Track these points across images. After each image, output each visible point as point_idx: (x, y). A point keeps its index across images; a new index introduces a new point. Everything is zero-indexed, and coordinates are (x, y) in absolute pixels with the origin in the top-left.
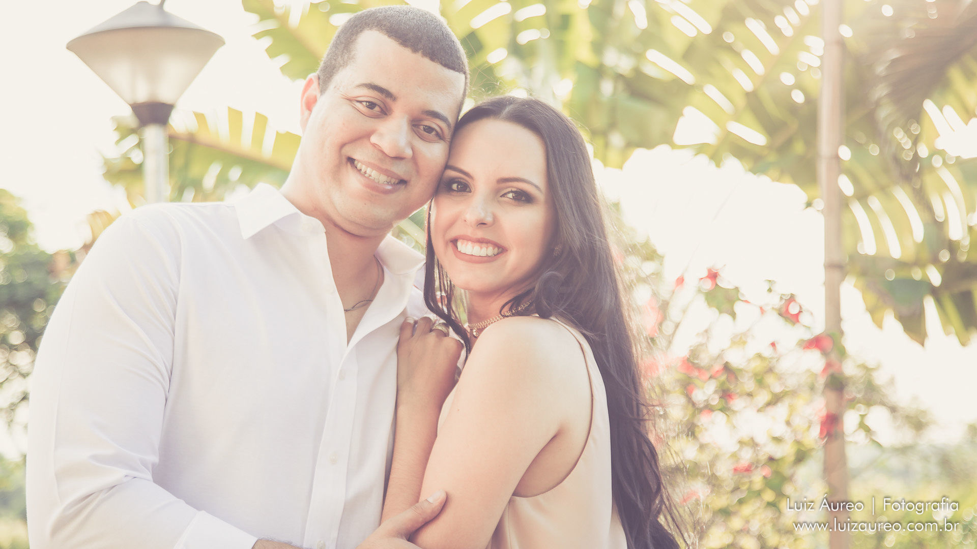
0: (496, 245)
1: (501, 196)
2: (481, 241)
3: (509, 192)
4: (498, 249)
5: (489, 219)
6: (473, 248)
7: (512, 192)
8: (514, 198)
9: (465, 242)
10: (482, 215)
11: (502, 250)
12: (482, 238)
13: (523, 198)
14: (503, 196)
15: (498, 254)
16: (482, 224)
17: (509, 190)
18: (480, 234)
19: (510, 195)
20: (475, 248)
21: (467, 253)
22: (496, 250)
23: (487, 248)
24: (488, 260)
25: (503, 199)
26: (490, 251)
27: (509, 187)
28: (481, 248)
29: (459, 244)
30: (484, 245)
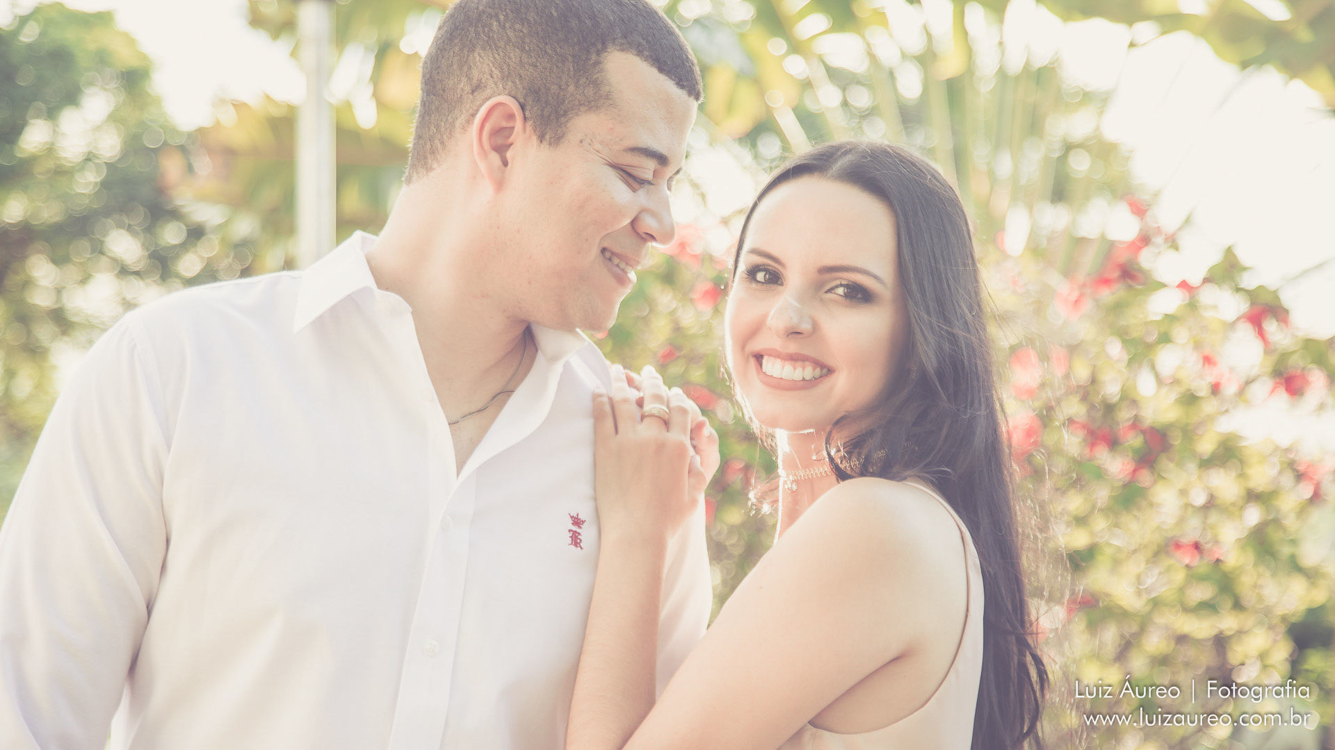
0: (818, 364)
1: (826, 292)
2: (794, 358)
3: (837, 287)
4: (822, 370)
5: (806, 326)
6: (783, 368)
7: (841, 285)
8: (846, 296)
9: (772, 359)
10: (795, 320)
11: (827, 371)
12: (796, 354)
13: (859, 295)
14: (830, 291)
15: (821, 377)
16: (794, 333)
17: (838, 282)
18: (792, 347)
19: (841, 291)
20: (785, 369)
21: (775, 376)
22: (818, 371)
23: (804, 369)
24: (807, 384)
25: (830, 295)
26: (808, 372)
27: (837, 279)
28: (795, 368)
29: (765, 361)
30: (799, 363)
